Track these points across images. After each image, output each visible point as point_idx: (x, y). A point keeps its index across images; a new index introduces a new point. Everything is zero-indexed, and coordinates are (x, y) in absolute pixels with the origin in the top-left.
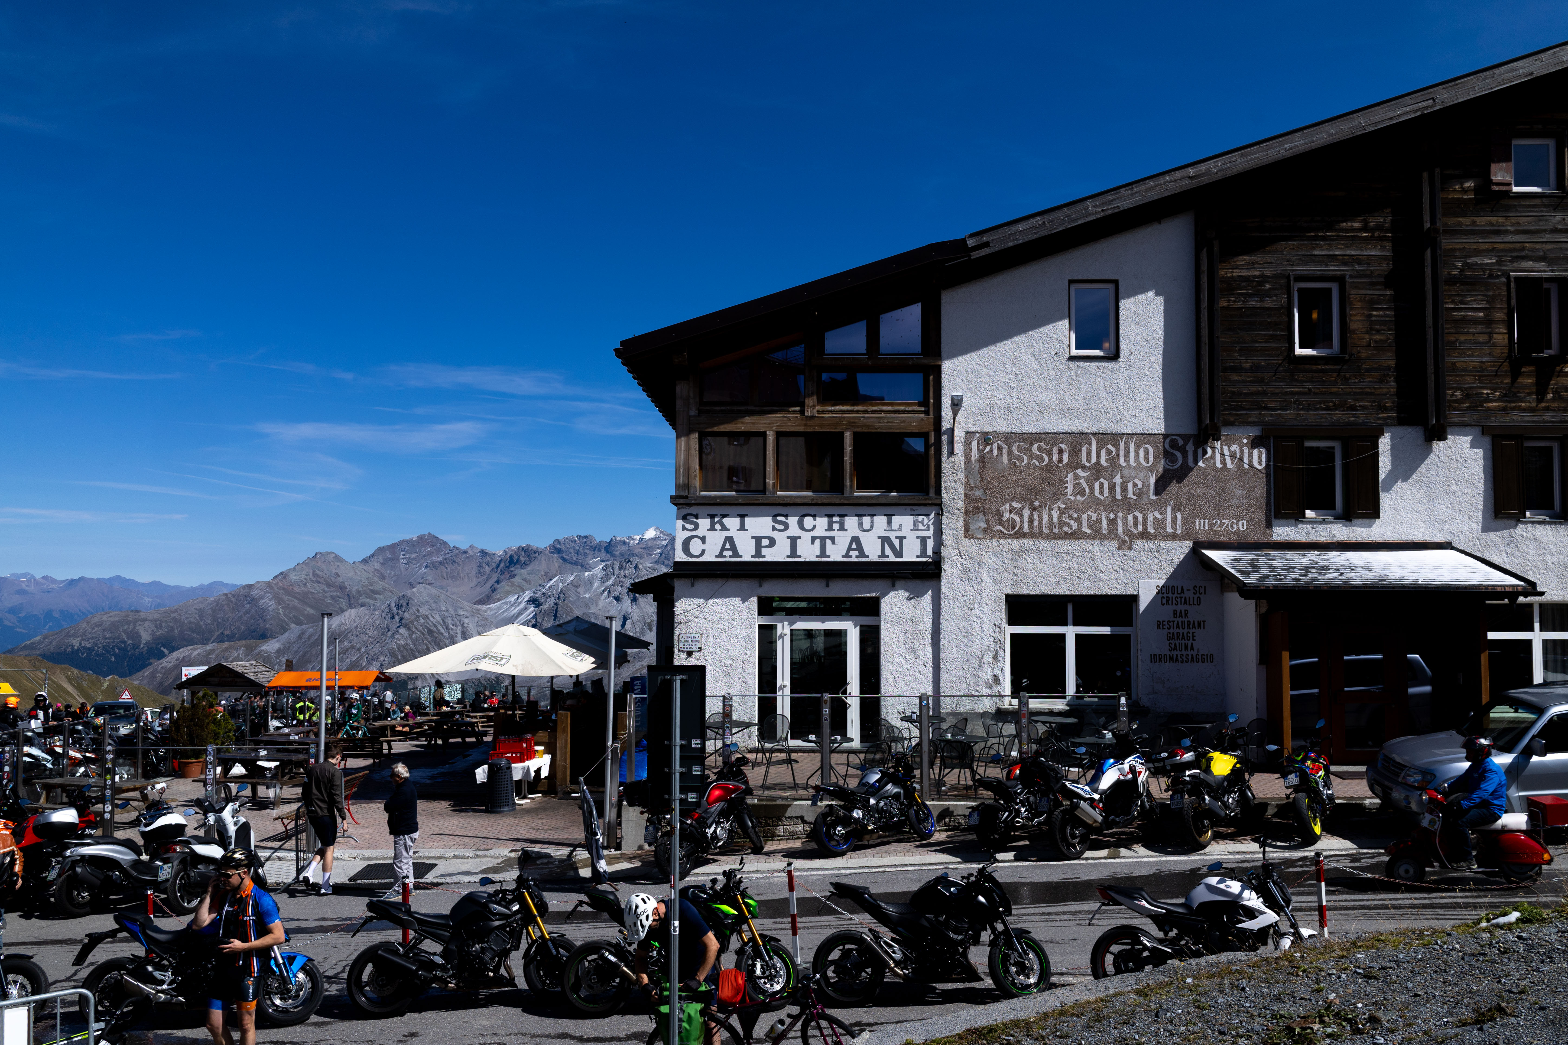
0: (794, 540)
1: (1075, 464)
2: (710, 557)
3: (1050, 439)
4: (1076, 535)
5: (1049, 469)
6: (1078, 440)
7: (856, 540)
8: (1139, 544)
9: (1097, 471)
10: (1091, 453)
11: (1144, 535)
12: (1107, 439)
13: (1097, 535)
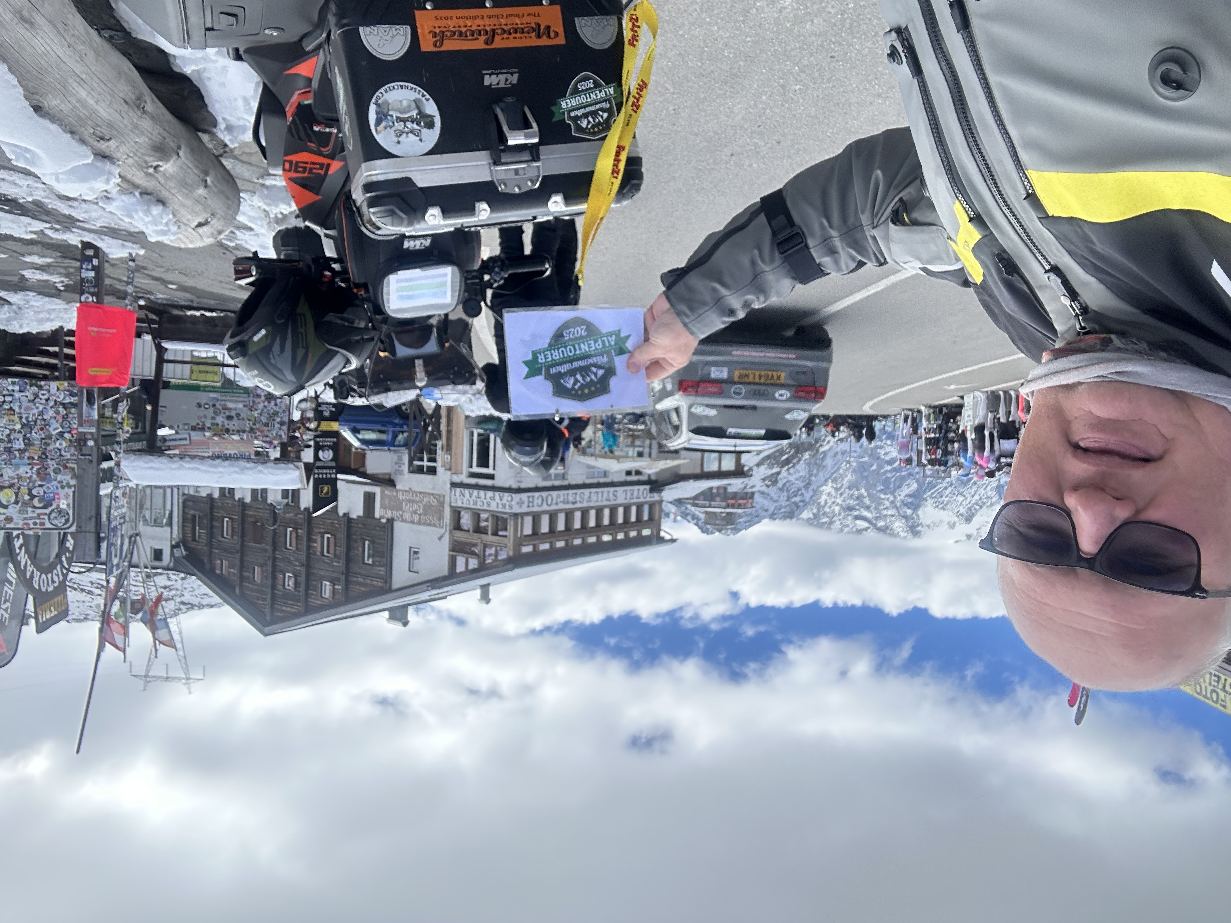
0: (485, 498)
1: (420, 515)
2: (506, 494)
3: (425, 524)
4: (421, 493)
5: (425, 514)
6: (419, 523)
7: (471, 496)
8: (407, 489)
9: (415, 512)
10: (416, 518)
11: (406, 491)
12: (412, 522)
13: (416, 492)
